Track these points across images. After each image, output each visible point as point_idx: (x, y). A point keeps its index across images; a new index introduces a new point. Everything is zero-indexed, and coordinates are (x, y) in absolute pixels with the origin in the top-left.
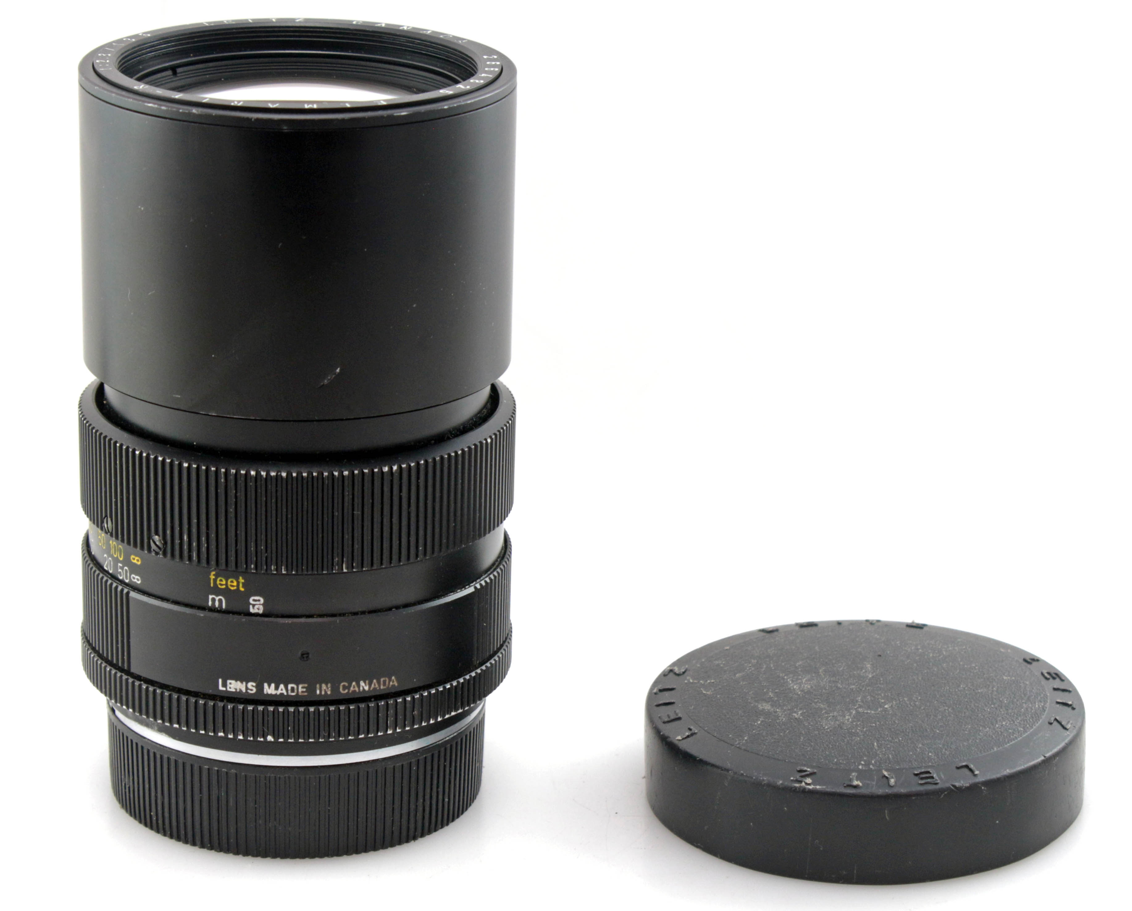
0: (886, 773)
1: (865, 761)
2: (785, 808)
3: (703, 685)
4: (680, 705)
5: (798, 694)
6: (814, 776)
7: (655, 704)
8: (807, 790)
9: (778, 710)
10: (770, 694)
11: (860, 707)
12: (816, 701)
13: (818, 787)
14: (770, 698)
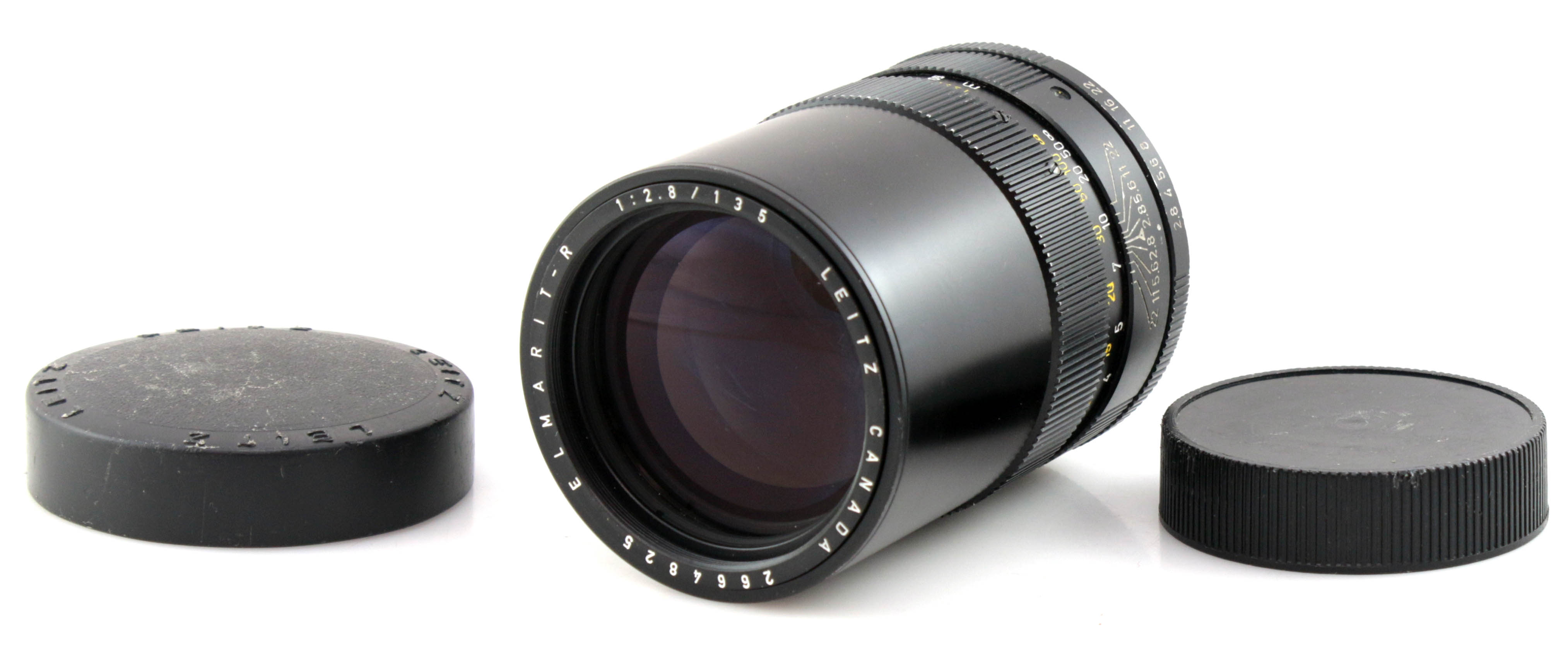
0: (280, 434)
1: (258, 425)
2: (179, 472)
3: (86, 375)
4: (63, 391)
5: (184, 377)
6: (207, 439)
7: (37, 392)
8: (201, 451)
9: (165, 389)
10: (157, 378)
11: (249, 384)
12: (204, 381)
13: (212, 447)
14: (157, 380)
